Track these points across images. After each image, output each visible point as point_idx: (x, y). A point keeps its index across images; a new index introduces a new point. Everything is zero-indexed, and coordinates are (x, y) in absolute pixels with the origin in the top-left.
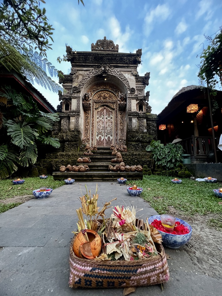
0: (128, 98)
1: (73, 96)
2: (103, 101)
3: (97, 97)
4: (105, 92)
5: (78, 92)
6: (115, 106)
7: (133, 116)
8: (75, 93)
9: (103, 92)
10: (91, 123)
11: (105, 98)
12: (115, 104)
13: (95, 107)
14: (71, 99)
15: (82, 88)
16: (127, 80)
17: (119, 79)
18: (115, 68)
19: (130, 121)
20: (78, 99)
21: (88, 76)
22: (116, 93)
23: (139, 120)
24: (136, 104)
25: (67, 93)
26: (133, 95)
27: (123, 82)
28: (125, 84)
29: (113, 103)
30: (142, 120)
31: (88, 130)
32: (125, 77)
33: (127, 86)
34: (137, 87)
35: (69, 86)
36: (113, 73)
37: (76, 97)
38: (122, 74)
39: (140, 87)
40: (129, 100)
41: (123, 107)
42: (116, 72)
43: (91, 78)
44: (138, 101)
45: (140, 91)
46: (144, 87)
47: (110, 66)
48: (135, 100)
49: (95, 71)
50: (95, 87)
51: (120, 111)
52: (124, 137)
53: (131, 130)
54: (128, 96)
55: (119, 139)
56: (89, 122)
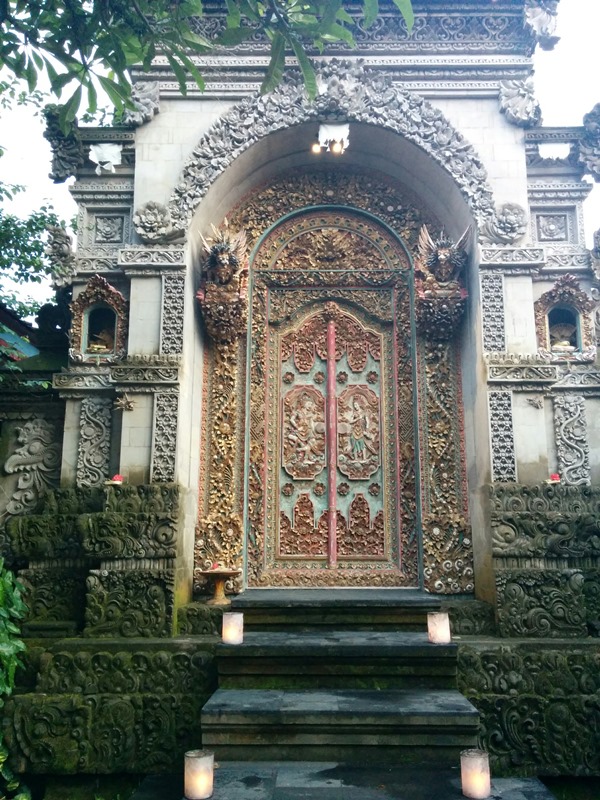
0: (483, 267)
1: (139, 262)
2: (317, 277)
3: (285, 253)
4: (330, 218)
5: (168, 240)
6: (392, 303)
7: (521, 384)
8: (149, 243)
9: (318, 222)
10: (248, 415)
11: (330, 257)
12: (396, 293)
13: (268, 311)
15: (191, 209)
16: (470, 157)
17: (425, 151)
18: (395, 79)
19: (503, 420)
20: (170, 278)
21: (231, 131)
22: (396, 229)
23: (556, 406)
24: (536, 303)
25: (99, 238)
26: (512, 251)
27: (448, 167)
28: (459, 181)
29: (379, 286)
30: (572, 409)
31: (230, 462)
32: (457, 134)
33: (470, 194)
34: (536, 195)
35: (110, 197)
36: (385, 115)
37: (159, 268)
38: (440, 119)
39: (556, 191)
40: (487, 278)
41: (445, 318)
42: (400, 104)
43: (247, 144)
44: (550, 281)
45: (553, 216)
46: (581, 191)
47: (366, 68)
48: (530, 280)
49: (274, 104)
50: (271, 192)
51: (428, 340)
52: (456, 510)
53: (510, 475)
54: (482, 255)
55: (429, 524)
56: (237, 414)
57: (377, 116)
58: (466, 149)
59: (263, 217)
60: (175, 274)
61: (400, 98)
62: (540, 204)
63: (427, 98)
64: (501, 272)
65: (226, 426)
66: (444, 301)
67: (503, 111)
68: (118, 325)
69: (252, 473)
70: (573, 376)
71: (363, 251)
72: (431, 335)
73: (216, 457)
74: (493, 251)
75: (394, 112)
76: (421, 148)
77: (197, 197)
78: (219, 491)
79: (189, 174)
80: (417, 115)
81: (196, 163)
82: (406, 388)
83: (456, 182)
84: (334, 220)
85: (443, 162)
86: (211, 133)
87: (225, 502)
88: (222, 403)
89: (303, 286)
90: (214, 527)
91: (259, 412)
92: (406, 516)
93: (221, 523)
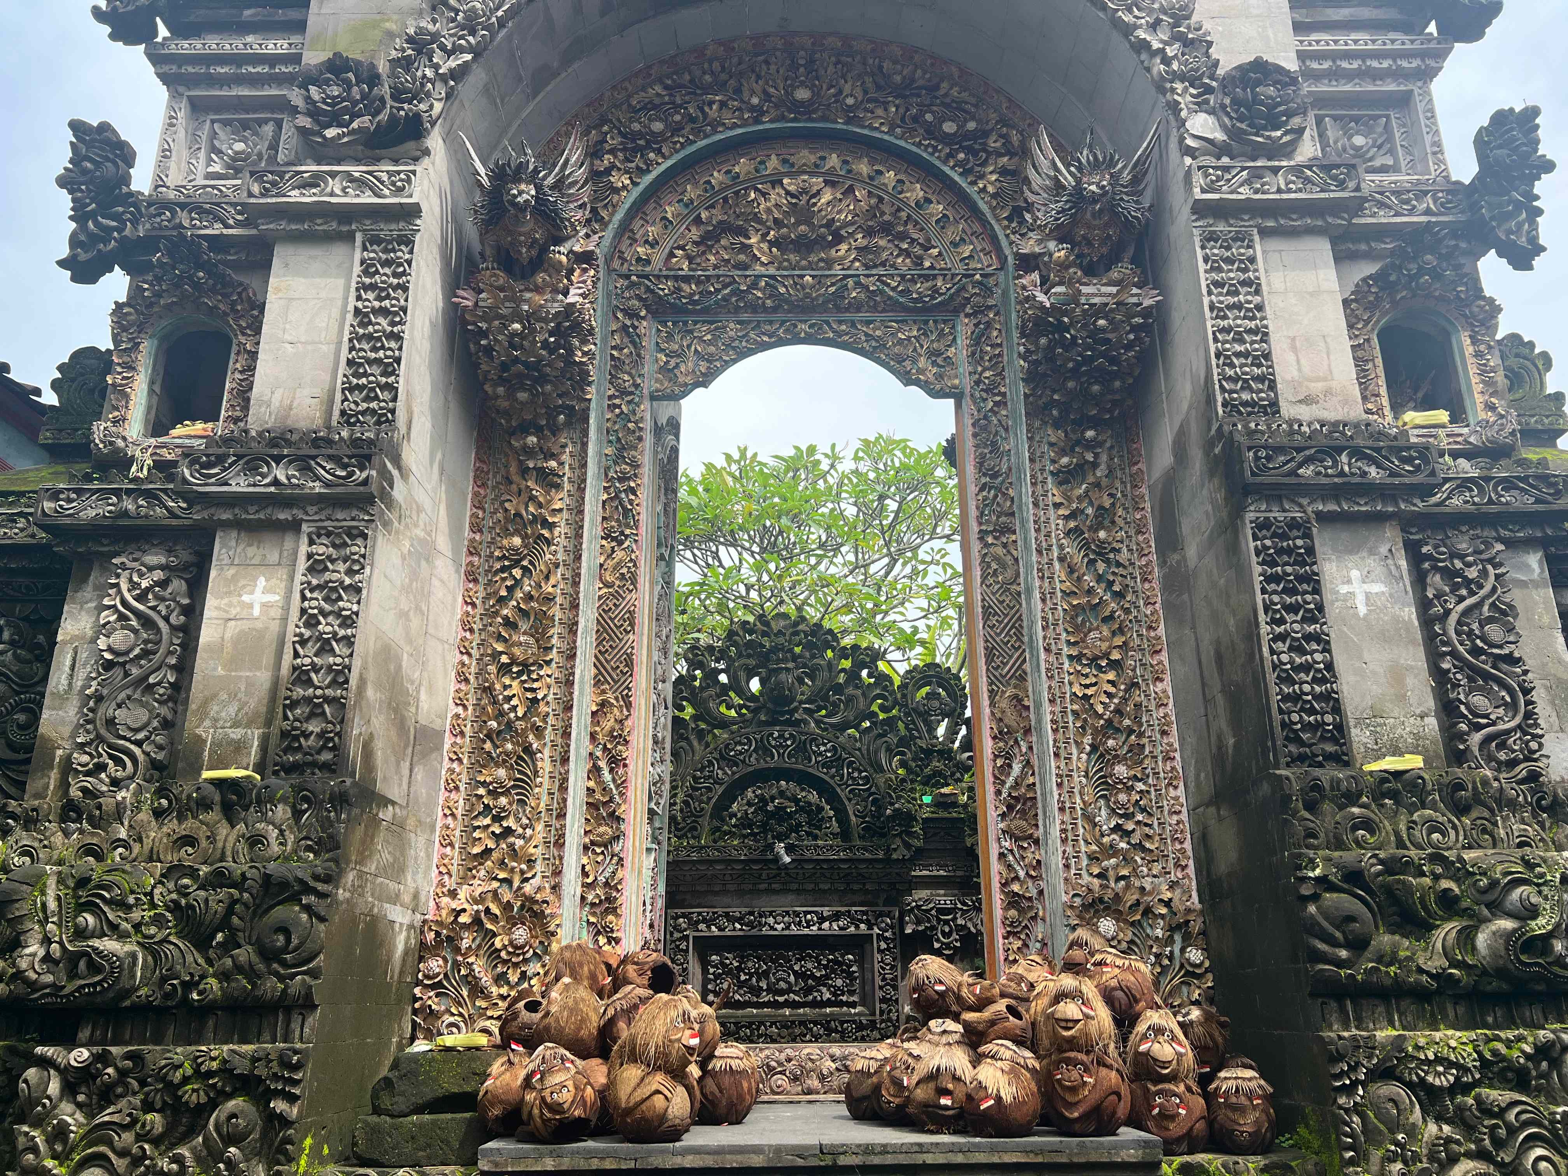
0: (1201, 209)
1: (295, 196)
2: (771, 289)
3: (695, 233)
4: (805, 156)
5: (378, 146)
6: (960, 351)
7: (1336, 492)
9: (773, 163)
10: (587, 618)
11: (805, 239)
12: (964, 328)
13: (648, 368)
15: (444, 78)
19: (1293, 591)
20: (376, 240)
22: (966, 173)
24: (1346, 303)
25: (218, 167)
26: (1275, 170)
28: (1127, 18)
29: (928, 310)
30: (1472, 573)
31: (531, 738)
34: (1315, 64)
35: (248, 69)
37: (346, 214)
39: (1363, 57)
40: (1212, 237)
46: (1420, 55)
48: (1324, 245)
51: (1057, 426)
52: (1157, 868)
53: (1330, 748)
54: (1198, 179)
55: (1086, 907)
56: (556, 612)
59: (640, 144)
62: (1327, 87)
64: (1251, 223)
66: (1099, 311)
68: (236, 363)
69: (595, 771)
70: (1465, 484)
72: (1065, 408)
73: (493, 724)
74: (1226, 169)
77: (462, 50)
78: (497, 819)
87: (512, 850)
88: (518, 583)
89: (737, 310)
90: (477, 921)
91: (621, 612)
92: (1016, 887)
93: (495, 909)
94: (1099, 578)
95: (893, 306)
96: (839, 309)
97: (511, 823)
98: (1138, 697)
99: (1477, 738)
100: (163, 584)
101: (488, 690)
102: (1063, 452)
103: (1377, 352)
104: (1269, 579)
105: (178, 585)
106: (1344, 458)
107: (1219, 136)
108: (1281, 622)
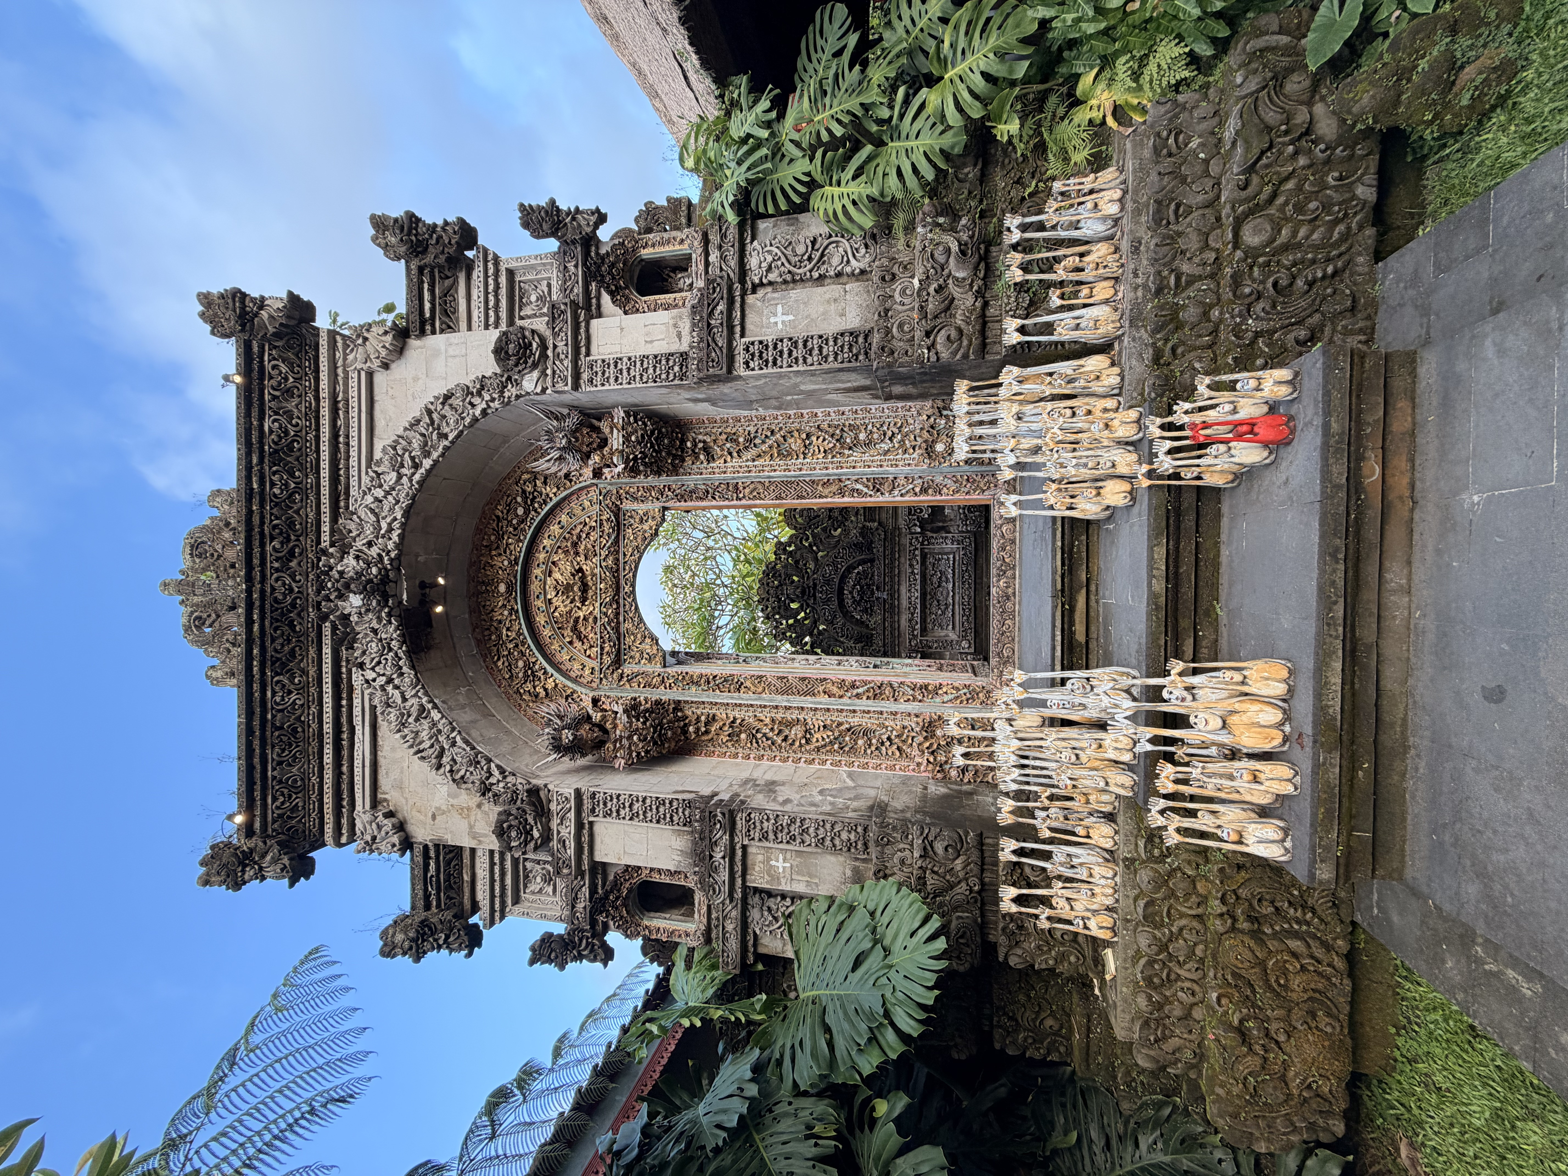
0: (576, 386)
1: (571, 852)
2: (607, 605)
3: (578, 644)
4: (535, 587)
5: (542, 811)
6: (641, 508)
7: (731, 328)
8: (547, 837)
9: (539, 603)
10: (782, 700)
11: (581, 587)
12: (627, 505)
13: (649, 668)
14: (599, 869)
15: (505, 777)
16: (439, 407)
17: (433, 467)
18: (347, 507)
19: (781, 352)
20: (593, 810)
21: (411, 720)
22: (545, 502)
23: (765, 281)
24: (626, 313)
25: (550, 889)
26: (555, 347)
27: (451, 437)
28: (468, 420)
29: (618, 524)
30: (769, 258)
31: (843, 728)
32: (412, 425)
33: (484, 405)
34: (492, 320)
35: (497, 876)
36: (389, 520)
37: (580, 826)
38: (394, 448)
39: (487, 293)
40: (591, 381)
41: (650, 437)
42: (377, 500)
43: (425, 700)
44: (598, 298)
45: (521, 298)
46: (486, 261)
47: (332, 545)
48: (594, 323)
49: (379, 663)
50: (500, 663)
51: (683, 461)
52: (911, 421)
53: (861, 340)
54: (560, 386)
55: (930, 457)
56: (779, 716)
57: (390, 530)
58: (429, 412)
59: (530, 673)
60: (587, 805)
61: (369, 499)
62: (503, 315)
63: (369, 466)
64: (583, 361)
65: (796, 732)
66: (627, 439)
67: (386, 366)
68: (656, 878)
69: (858, 696)
70: (723, 258)
71: (575, 545)
72: (675, 457)
73: (836, 746)
74: (554, 372)
75: (386, 508)
76: (429, 472)
77: (489, 768)
78: (883, 744)
79: (462, 777)
80: (387, 478)
81: (448, 768)
82: (747, 490)
83: (471, 425)
84: (537, 583)
85: (446, 443)
86: (411, 746)
87: (898, 736)
88: (765, 735)
89: (618, 623)
90: (932, 753)
91: (778, 684)
92: (917, 490)
93: (927, 744)
94: (764, 442)
95: (616, 542)
96: (617, 570)
97: (884, 737)
98: (825, 426)
99: (853, 262)
100: (769, 909)
101: (818, 749)
102: (697, 458)
103: (652, 298)
104: (775, 363)
105: (771, 903)
106: (713, 322)
107: (535, 374)
108: (797, 359)
